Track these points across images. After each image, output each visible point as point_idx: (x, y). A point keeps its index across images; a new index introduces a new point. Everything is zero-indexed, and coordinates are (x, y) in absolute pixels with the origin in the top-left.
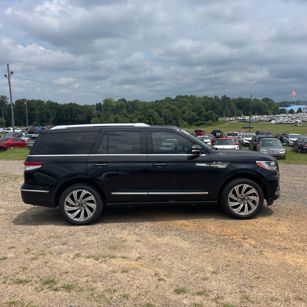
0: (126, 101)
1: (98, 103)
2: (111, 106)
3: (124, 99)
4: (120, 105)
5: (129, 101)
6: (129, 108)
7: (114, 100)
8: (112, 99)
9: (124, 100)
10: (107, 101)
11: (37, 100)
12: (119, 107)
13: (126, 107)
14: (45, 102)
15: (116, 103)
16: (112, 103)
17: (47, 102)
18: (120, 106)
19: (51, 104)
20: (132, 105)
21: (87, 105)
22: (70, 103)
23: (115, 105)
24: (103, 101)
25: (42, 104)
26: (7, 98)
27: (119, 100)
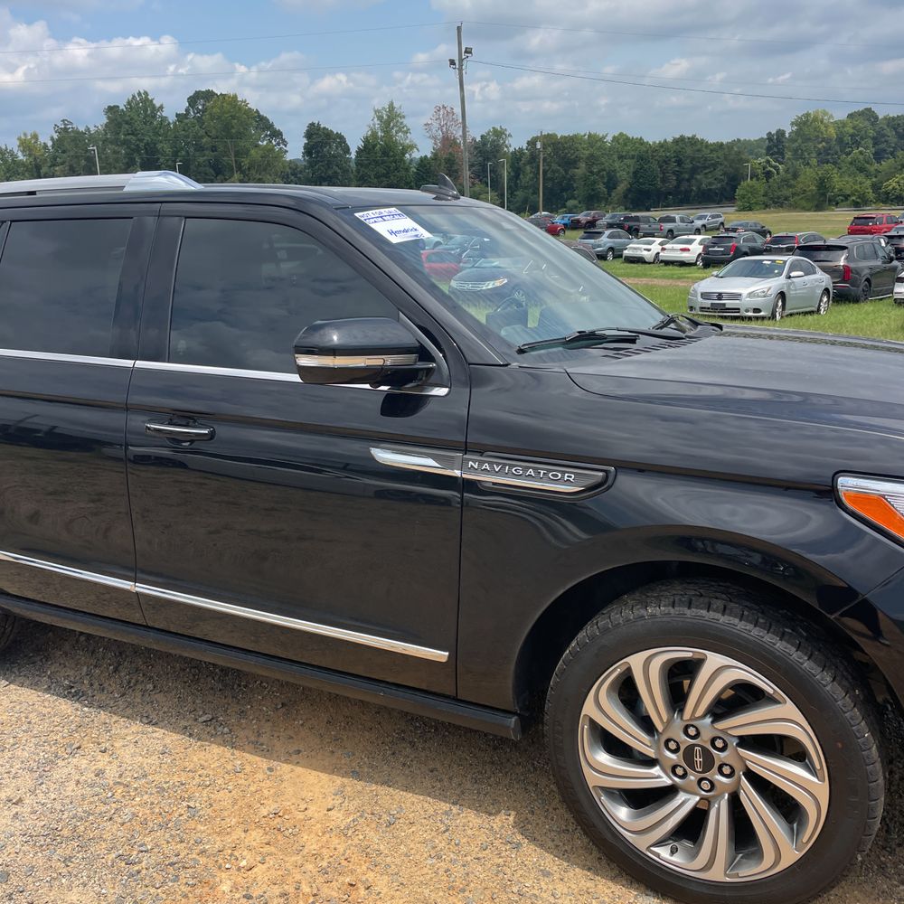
0: (877, 118)
1: (774, 132)
2: (817, 137)
3: (869, 110)
4: (851, 131)
5: (885, 118)
6: (886, 141)
7: (831, 116)
8: (825, 113)
9: (868, 114)
10: (805, 123)
11: (585, 135)
12: (847, 139)
13: (874, 138)
14: (609, 138)
15: (840, 125)
16: (823, 128)
17: (614, 137)
18: (852, 136)
19: (625, 145)
20: (895, 129)
21: (742, 139)
22: (678, 136)
23: (832, 131)
24: (792, 124)
25: (599, 144)
26: (507, 133)
27: (851, 116)
